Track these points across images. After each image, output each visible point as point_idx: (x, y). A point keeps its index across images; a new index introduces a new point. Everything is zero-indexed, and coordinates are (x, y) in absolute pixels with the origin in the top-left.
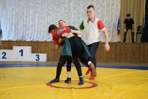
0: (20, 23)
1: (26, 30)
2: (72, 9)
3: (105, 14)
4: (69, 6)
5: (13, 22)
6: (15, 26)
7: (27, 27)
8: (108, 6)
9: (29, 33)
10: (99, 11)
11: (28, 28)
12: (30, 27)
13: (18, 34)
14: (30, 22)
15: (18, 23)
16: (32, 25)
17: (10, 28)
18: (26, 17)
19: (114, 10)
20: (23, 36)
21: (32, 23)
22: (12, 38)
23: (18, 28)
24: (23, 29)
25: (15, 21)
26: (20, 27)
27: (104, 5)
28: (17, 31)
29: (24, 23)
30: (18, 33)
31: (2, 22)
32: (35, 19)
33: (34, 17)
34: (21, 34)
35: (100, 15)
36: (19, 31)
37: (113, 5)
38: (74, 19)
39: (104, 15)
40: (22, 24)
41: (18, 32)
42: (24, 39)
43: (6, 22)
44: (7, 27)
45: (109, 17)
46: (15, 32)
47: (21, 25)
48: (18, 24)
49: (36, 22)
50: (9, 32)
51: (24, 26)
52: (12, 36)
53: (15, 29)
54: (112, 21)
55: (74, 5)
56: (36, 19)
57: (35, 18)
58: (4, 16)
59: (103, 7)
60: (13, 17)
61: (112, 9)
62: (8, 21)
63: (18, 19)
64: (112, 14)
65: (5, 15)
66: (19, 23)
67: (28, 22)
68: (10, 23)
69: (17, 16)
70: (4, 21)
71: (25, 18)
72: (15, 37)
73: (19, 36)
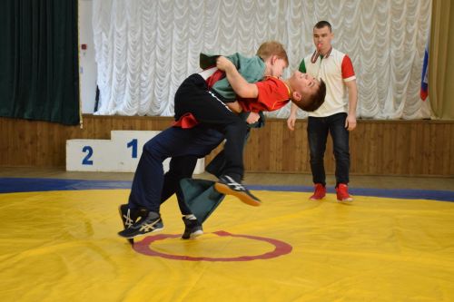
0: (147, 68)
1: (161, 86)
2: (290, 24)
3: (387, 38)
4: (282, 17)
5: (126, 65)
6: (133, 76)
7: (164, 77)
8: (397, 14)
9: (169, 94)
10: (368, 31)
11: (166, 80)
12: (173, 78)
13: (141, 97)
14: (173, 63)
15: (140, 68)
16: (179, 72)
17: (119, 81)
18: (163, 51)
19: (415, 25)
20: (153, 103)
21: (179, 66)
22: (124, 109)
23: (141, 81)
24: (154, 82)
25: (134, 61)
26: (144, 78)
27: (382, 11)
28: (137, 90)
29: (155, 68)
30: (140, 94)
31: (99, 65)
32: (187, 57)
33: (184, 51)
34: (148, 98)
35: (372, 42)
36: (144, 90)
37: (412, 9)
38: (295, 53)
39: (382, 41)
40: (151, 69)
41: (141, 91)
42: (157, 112)
43: (109, 66)
44: (111, 80)
45: (398, 45)
46: (133, 91)
47: (150, 72)
48: (141, 70)
49: (189, 65)
50: (117, 91)
51: (155, 75)
52: (125, 103)
53: (133, 84)
54: (407, 57)
55: (295, 13)
56: (190, 54)
57: (187, 53)
58: (104, 48)
59: (382, 17)
60: (129, 54)
61: (409, 22)
62: (115, 61)
63: (141, 56)
64: (409, 36)
65: (106, 46)
66: (143, 69)
67: (167, 62)
68: (119, 68)
69: (138, 48)
70: (104, 63)
71: (158, 54)
72: (131, 105)
73: (143, 102)
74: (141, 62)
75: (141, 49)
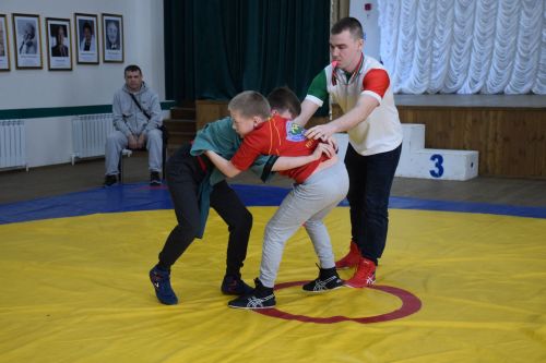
0: (442, 32)
1: (459, 54)
5: (415, 30)
6: (423, 43)
7: (464, 42)
9: (469, 64)
11: (466, 46)
12: (476, 42)
13: (432, 70)
14: (477, 24)
15: (433, 32)
16: (484, 34)
17: (406, 50)
18: (464, 8)
20: (447, 76)
21: (484, 27)
22: (410, 86)
23: (433, 49)
24: (450, 51)
25: (425, 23)
26: (437, 45)
28: (428, 61)
29: (453, 30)
30: (431, 66)
31: (383, 30)
32: (496, 14)
33: (493, 7)
34: (441, 70)
36: (436, 60)
40: (447, 33)
41: (432, 61)
42: (452, 88)
43: (395, 31)
44: (396, 49)
46: (422, 62)
47: (445, 40)
48: (434, 35)
49: (499, 25)
50: (403, 63)
51: (452, 40)
52: (412, 78)
53: (422, 54)
56: (501, 10)
57: (497, 8)
58: (389, 9)
60: (419, 13)
62: (402, 25)
63: (435, 17)
65: (392, 6)
66: (437, 32)
67: (468, 23)
68: (406, 33)
69: (432, 5)
70: (388, 28)
71: (457, 12)
72: (420, 80)
73: (434, 77)
74: (434, 24)
75: (435, 8)
